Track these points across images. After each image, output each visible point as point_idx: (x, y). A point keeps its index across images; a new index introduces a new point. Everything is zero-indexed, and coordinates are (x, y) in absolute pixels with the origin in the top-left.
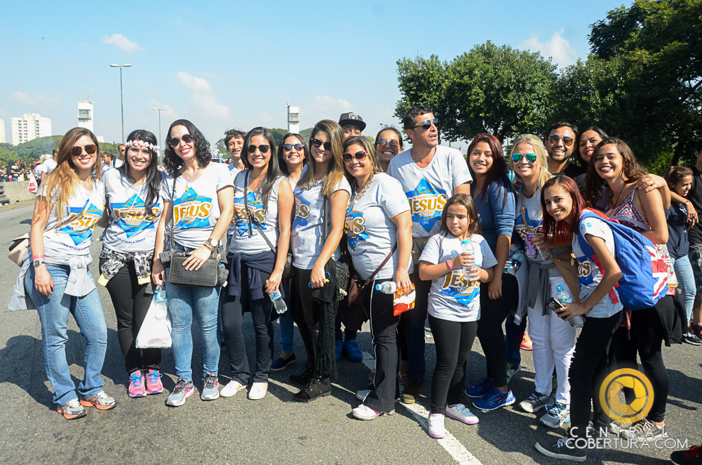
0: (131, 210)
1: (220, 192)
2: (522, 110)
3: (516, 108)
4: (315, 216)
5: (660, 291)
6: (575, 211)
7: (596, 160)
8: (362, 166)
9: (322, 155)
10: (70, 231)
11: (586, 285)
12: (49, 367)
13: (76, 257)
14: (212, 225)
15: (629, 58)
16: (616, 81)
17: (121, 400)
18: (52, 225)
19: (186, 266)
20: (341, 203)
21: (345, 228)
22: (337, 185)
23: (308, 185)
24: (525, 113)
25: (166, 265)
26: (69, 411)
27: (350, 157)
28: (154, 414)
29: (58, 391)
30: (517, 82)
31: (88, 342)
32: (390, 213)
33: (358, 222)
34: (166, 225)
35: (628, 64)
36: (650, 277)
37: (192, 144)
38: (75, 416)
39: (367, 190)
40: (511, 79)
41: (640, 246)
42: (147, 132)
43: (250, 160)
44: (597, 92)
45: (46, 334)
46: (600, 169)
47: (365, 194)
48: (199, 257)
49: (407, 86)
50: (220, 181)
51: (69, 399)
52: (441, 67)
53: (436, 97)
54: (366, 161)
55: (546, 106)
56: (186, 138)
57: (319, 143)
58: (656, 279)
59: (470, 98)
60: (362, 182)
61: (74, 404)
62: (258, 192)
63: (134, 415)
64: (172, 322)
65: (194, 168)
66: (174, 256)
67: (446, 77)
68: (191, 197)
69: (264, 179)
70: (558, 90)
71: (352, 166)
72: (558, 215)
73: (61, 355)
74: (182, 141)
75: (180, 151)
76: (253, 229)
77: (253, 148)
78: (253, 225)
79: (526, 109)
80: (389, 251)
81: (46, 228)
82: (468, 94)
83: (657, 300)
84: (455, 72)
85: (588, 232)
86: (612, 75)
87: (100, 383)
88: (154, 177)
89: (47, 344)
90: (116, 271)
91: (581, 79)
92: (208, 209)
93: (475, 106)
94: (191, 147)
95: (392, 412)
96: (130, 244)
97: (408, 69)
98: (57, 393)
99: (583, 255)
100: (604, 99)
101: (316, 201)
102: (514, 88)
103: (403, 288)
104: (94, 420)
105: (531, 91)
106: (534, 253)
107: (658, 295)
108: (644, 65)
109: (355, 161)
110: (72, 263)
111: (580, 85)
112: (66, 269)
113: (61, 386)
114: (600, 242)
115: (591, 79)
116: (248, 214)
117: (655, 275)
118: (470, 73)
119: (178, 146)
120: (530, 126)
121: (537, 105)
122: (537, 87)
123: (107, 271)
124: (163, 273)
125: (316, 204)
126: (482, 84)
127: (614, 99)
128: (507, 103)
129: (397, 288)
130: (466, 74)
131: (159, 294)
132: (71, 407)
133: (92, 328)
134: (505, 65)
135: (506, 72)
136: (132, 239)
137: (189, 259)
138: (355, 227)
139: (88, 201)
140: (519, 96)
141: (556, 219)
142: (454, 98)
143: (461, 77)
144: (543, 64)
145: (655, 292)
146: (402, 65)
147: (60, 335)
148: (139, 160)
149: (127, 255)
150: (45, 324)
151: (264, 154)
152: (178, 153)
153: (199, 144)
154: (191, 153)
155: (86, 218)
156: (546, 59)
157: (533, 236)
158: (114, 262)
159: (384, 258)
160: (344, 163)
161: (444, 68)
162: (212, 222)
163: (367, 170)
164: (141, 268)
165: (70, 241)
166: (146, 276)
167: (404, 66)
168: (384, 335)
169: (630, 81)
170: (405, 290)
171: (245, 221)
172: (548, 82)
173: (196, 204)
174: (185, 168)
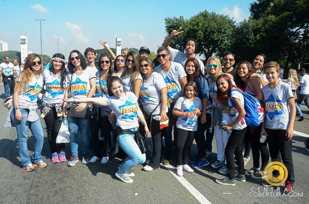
0: (54, 86)
1: (91, 80)
2: (220, 41)
3: (218, 40)
4: (128, 90)
5: (261, 120)
6: (229, 88)
7: (238, 69)
8: (147, 69)
9: (131, 65)
10: (29, 95)
11: (233, 117)
12: (20, 150)
13: (32, 106)
14: (87, 93)
15: (267, 19)
16: (261, 29)
17: (49, 164)
18: (22, 93)
19: (77, 110)
20: (138, 84)
21: (140, 94)
22: (137, 77)
23: (125, 77)
24: (222, 42)
25: (68, 109)
26: (28, 168)
27: (142, 66)
28: (63, 169)
29: (24, 160)
30: (218, 28)
31: (36, 140)
32: (158, 88)
33: (146, 92)
34: (68, 93)
35: (266, 21)
36: (257, 114)
37: (79, 60)
38: (31, 170)
39: (149, 79)
40: (215, 27)
41: (254, 102)
42: (61, 54)
43: (102, 67)
44: (252, 34)
45: (19, 137)
46: (239, 73)
47: (148, 80)
48: (82, 106)
49: (169, 30)
50: (90, 75)
51: (28, 163)
52: (185, 22)
53: (182, 35)
54: (149, 68)
55: (231, 39)
56: (77, 58)
57: (130, 60)
58: (260, 115)
59: (197, 36)
60: (147, 76)
61: (30, 165)
62: (105, 80)
63: (55, 170)
64: (70, 132)
65: (80, 70)
66: (72, 106)
67: (187, 26)
68: (79, 82)
69: (108, 74)
70: (236, 32)
71: (143, 69)
72: (223, 90)
73: (25, 146)
74: (75, 59)
75: (75, 63)
76: (103, 95)
77: (103, 62)
78: (103, 93)
79: (222, 40)
80: (158, 103)
81: (19, 94)
82: (196, 34)
83: (260, 123)
84: (190, 24)
85: (233, 96)
86: (259, 26)
87: (41, 157)
88: (64, 73)
89: (20, 141)
90: (48, 112)
91: (246, 28)
92: (86, 87)
93: (199, 39)
94: (79, 62)
95: (159, 168)
96: (54, 100)
97: (170, 22)
98: (23, 161)
99: (232, 105)
100: (255, 37)
101: (128, 84)
102: (217, 32)
103: (164, 118)
104: (39, 172)
105: (224, 33)
106: (215, 104)
107: (260, 121)
108: (273, 22)
109: (144, 68)
110: (30, 108)
111: (245, 30)
112: (28, 111)
113: (25, 158)
114: (238, 100)
115: (250, 28)
116: (101, 89)
117: (259, 114)
118: (197, 24)
119: (74, 61)
120: (224, 48)
121: (227, 39)
122: (227, 31)
123: (45, 112)
124: (67, 112)
125: (128, 85)
126: (202, 29)
127: (260, 37)
128: (213, 38)
129: (161, 118)
130: (196, 25)
131: (65, 121)
132: (29, 167)
133: (38, 134)
134: (213, 21)
135: (213, 24)
136: (55, 98)
137: (78, 107)
138: (144, 94)
139: (36, 83)
140: (219, 35)
141: (222, 91)
142: (190, 35)
143: (193, 26)
144: (229, 21)
145: (259, 120)
146: (167, 21)
147: (25, 137)
148: (57, 65)
149: (52, 105)
150: (19, 133)
151: (108, 64)
152: (74, 64)
153: (82, 60)
154: (79, 64)
155: (35, 90)
156: (231, 19)
157: (215, 97)
158: (47, 108)
159: (156, 106)
160: (140, 69)
161: (186, 22)
162: (87, 92)
163: (149, 71)
164: (58, 110)
165: (29, 99)
166: (60, 113)
167: (168, 21)
168: (156, 137)
169: (267, 29)
170: (165, 119)
171: (100, 91)
172: (232, 29)
173: (81, 85)
174: (76, 70)
